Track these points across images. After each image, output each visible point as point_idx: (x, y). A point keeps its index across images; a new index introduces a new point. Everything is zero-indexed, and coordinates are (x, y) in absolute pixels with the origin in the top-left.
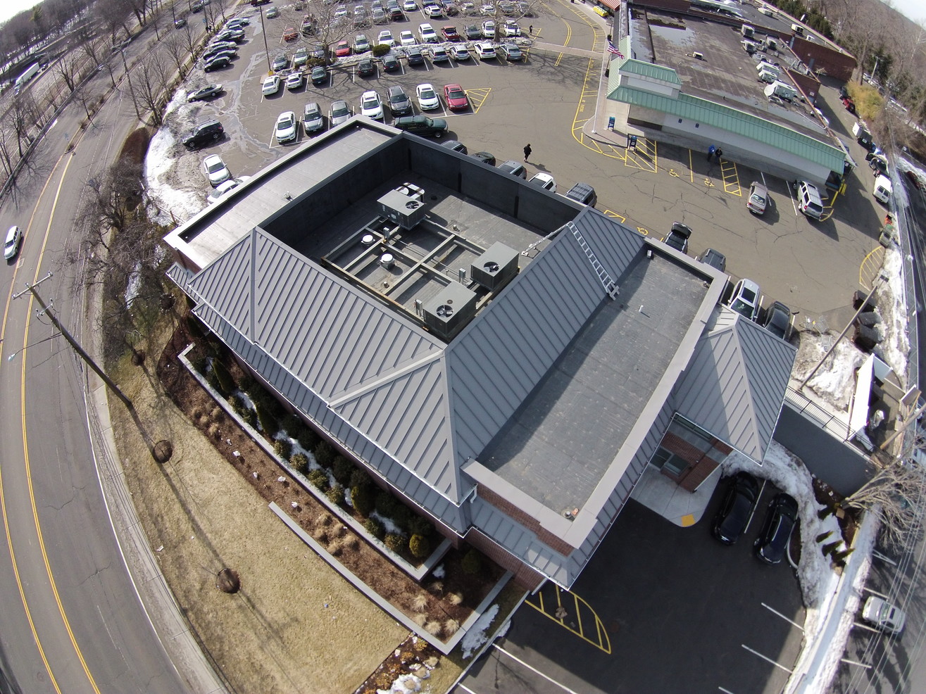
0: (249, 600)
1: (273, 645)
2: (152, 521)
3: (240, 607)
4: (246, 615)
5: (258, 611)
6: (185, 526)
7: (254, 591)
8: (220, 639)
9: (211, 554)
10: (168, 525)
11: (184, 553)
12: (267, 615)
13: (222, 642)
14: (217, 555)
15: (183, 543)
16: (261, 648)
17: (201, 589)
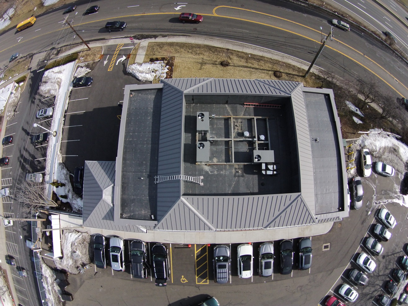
0: (216, 64)
1: (201, 61)
2: (260, 59)
3: (216, 61)
4: (213, 61)
5: (211, 64)
6: (250, 65)
7: (217, 67)
8: (214, 52)
9: (236, 65)
10: (255, 62)
11: (243, 60)
12: (208, 65)
13: (213, 52)
14: (234, 66)
15: (246, 61)
16: (203, 58)
17: (230, 57)
